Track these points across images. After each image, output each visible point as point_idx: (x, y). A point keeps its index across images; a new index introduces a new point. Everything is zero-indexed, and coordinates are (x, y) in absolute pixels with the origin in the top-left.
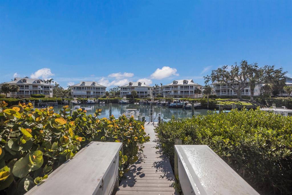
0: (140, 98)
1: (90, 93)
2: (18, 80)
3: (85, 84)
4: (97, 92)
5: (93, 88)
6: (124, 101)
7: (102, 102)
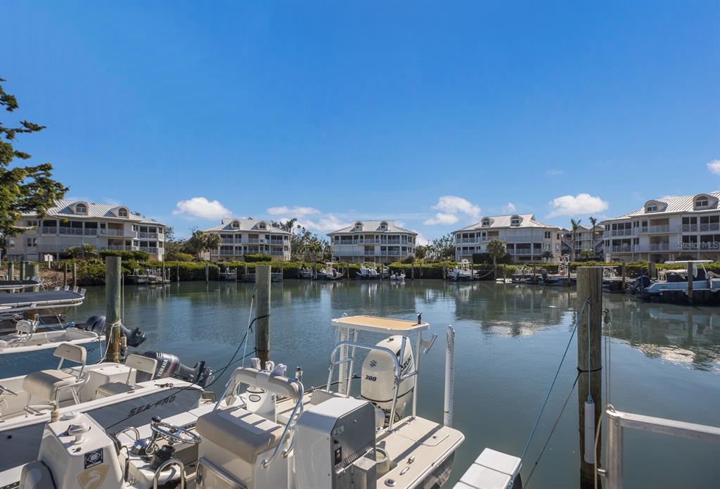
0: (518, 264)
1: (373, 249)
2: (226, 224)
3: (361, 228)
4: (391, 248)
5: (382, 236)
6: (462, 272)
7: (396, 276)
